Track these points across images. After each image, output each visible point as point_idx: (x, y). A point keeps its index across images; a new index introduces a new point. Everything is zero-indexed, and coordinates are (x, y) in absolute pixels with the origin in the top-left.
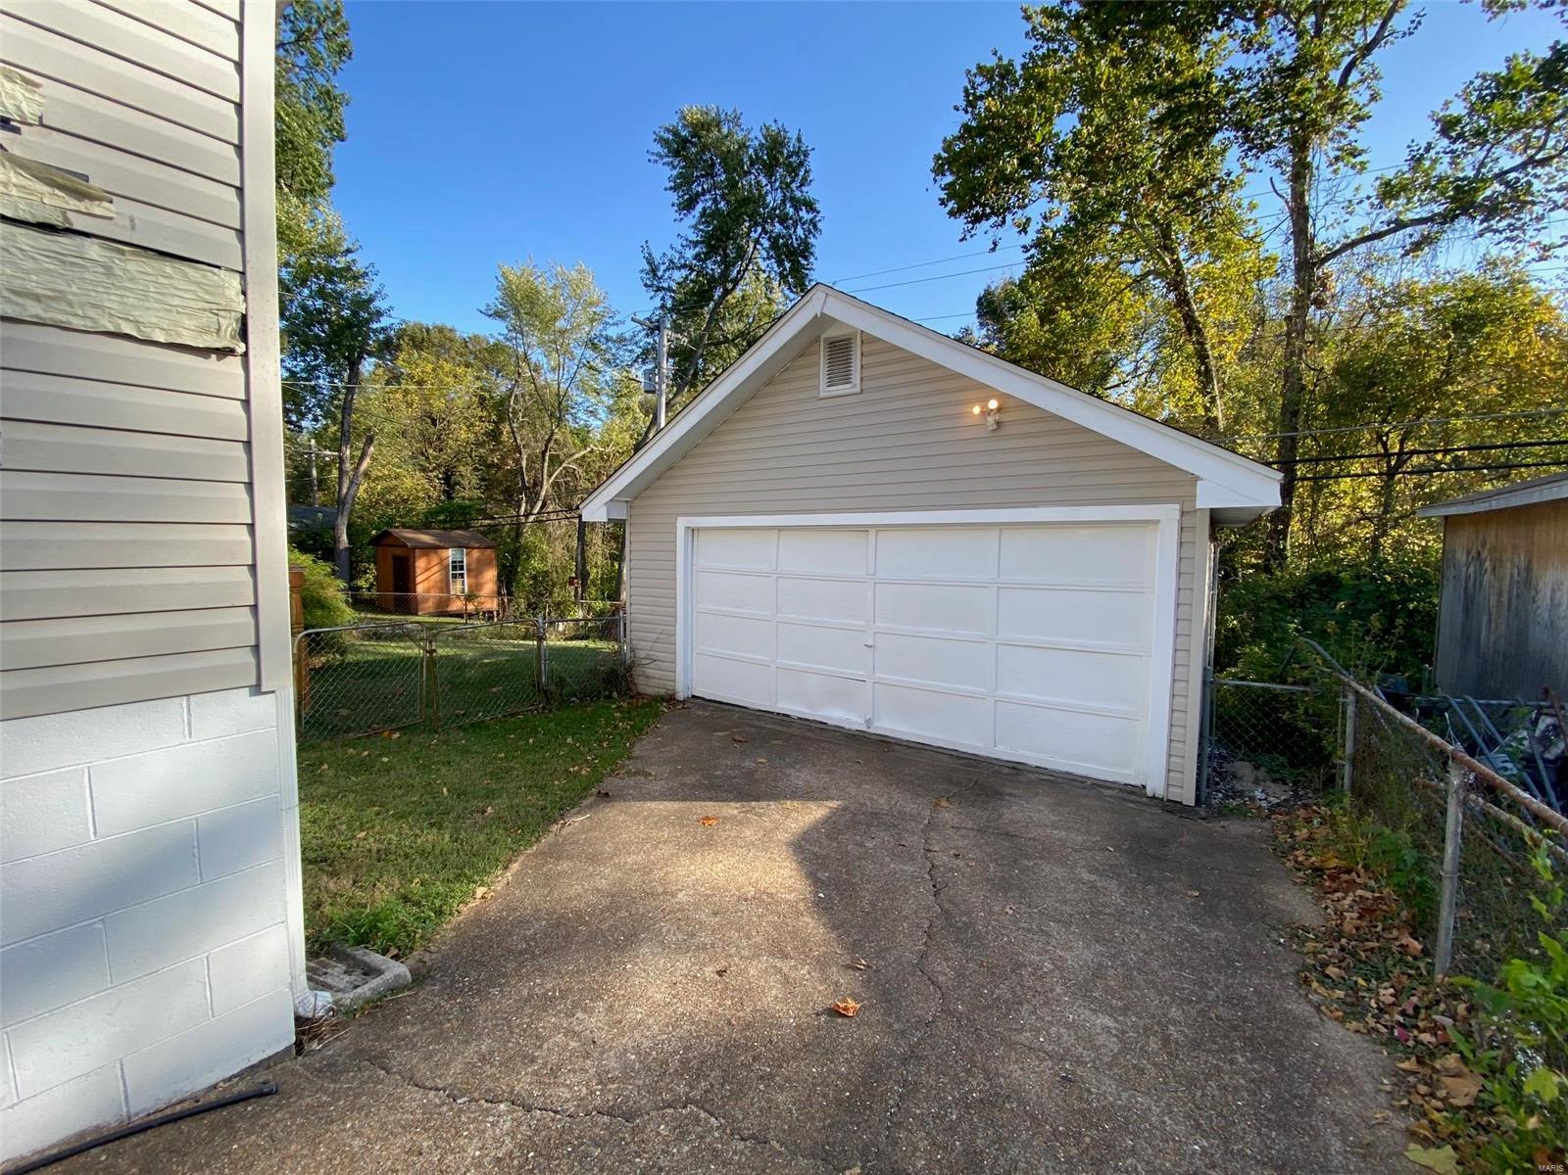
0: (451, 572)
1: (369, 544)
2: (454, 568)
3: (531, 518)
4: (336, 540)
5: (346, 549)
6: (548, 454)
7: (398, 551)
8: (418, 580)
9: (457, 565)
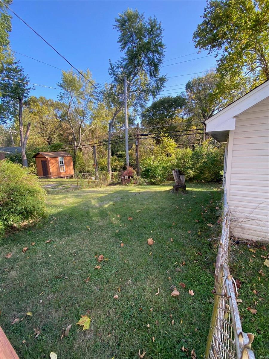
0: (60, 165)
1: (33, 157)
2: (61, 163)
3: (78, 148)
4: (22, 157)
5: (26, 159)
6: (81, 128)
7: (43, 159)
8: (50, 168)
9: (62, 163)
